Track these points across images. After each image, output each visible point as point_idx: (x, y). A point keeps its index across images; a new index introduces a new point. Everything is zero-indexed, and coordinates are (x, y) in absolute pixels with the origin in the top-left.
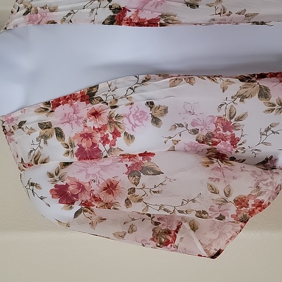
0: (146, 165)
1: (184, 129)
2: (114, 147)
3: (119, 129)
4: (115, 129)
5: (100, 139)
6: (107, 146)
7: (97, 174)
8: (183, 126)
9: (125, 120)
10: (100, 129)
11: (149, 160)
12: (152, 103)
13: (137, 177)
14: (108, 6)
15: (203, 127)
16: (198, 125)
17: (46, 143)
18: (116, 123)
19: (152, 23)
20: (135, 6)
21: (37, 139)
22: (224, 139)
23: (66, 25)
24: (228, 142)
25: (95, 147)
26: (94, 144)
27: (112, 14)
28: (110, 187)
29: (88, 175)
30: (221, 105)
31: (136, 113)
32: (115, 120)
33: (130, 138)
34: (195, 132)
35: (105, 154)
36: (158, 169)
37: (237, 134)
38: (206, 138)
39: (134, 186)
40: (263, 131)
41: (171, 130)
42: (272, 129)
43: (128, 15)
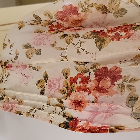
5: (89, 83)
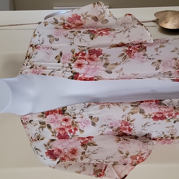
0: (90, 142)
2: (75, 135)
3: (77, 128)
6: (72, 134)
9: (80, 124)
10: (68, 127)
12: (92, 117)
13: (86, 147)
14: (71, 71)
17: (42, 130)
19: (91, 79)
20: (83, 72)
21: (38, 128)
22: (125, 129)
23: (51, 77)
26: (65, 133)
27: (73, 75)
30: (123, 116)
31: (84, 121)
33: (82, 131)
35: (71, 137)
42: (147, 124)
43: (80, 76)
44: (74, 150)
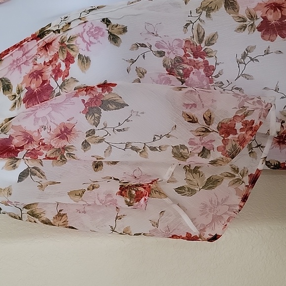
0: (107, 98)
1: (147, 49)
3: (72, 53)
4: (68, 54)
6: (60, 81)
7: (48, 117)
8: (146, 47)
9: (79, 40)
10: (50, 62)
11: (109, 90)
13: (96, 115)
15: (170, 51)
16: (164, 48)
18: (68, 46)
22: (196, 65)
24: (202, 70)
25: (45, 84)
28: (65, 133)
29: (36, 120)
30: (187, 25)
32: (67, 44)
33: (85, 61)
34: (161, 54)
35: (57, 90)
36: (120, 101)
37: (211, 62)
38: (175, 63)
39: (94, 127)
40: (239, 57)
41: (132, 49)
42: (250, 54)
44: (66, 129)
